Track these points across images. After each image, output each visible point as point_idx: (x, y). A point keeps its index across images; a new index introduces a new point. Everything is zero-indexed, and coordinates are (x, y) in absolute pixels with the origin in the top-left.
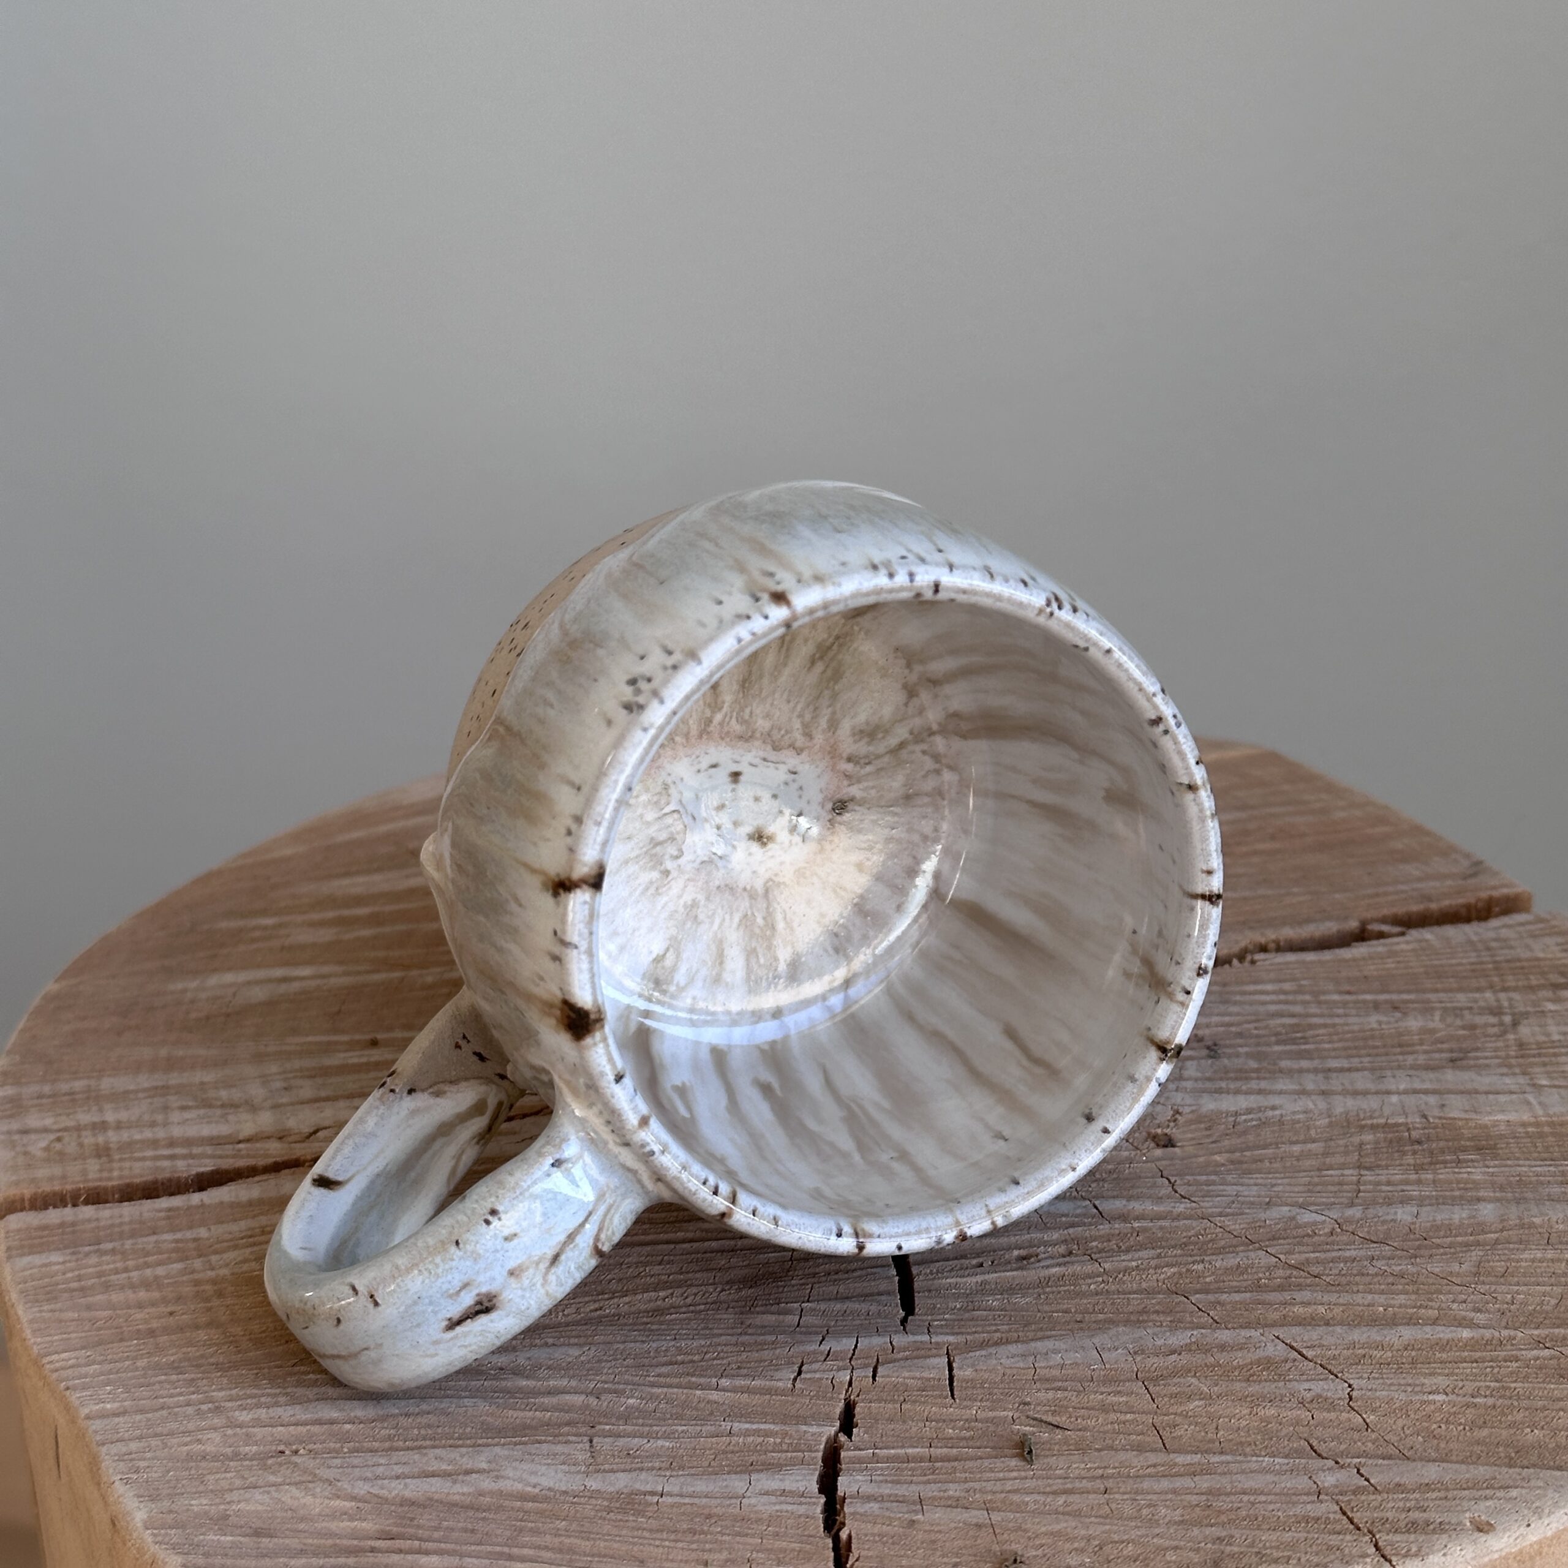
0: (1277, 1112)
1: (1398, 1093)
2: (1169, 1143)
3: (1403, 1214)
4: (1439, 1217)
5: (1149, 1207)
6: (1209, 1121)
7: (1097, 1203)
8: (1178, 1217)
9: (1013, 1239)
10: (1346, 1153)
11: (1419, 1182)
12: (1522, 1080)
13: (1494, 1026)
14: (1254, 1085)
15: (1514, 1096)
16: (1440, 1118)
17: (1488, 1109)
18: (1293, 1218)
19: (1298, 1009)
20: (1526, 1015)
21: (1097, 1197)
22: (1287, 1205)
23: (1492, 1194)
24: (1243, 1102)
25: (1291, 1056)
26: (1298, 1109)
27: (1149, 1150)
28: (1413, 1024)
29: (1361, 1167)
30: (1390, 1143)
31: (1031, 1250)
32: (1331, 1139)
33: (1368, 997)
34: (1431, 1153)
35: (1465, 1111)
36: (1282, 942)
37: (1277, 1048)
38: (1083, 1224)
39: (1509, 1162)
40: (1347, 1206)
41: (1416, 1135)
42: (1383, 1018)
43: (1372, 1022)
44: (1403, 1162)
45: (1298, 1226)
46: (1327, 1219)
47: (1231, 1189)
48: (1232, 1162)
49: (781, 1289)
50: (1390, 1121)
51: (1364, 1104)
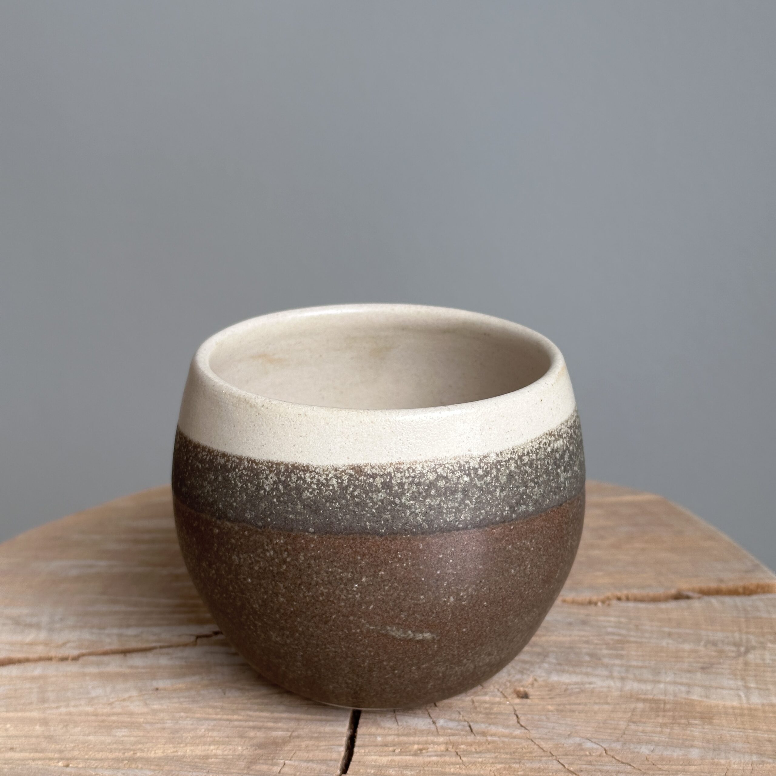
0: (592, 686)
1: (665, 683)
2: (525, 696)
3: (645, 750)
4: (665, 753)
5: (501, 730)
6: (551, 688)
7: (472, 724)
8: (515, 737)
9: (417, 739)
10: (624, 712)
11: (661, 732)
12: (740, 683)
13: (733, 651)
14: (584, 670)
15: (732, 692)
16: (685, 699)
17: (715, 697)
18: (580, 745)
19: (624, 632)
20: (754, 648)
21: (472, 721)
22: (580, 737)
23: (700, 744)
24: (575, 679)
25: (611, 656)
26: (605, 685)
27: (512, 698)
28: (687, 647)
29: (631, 721)
30: (652, 709)
31: (425, 746)
32: (618, 704)
33: (667, 630)
34: (674, 717)
35: (701, 696)
36: (630, 596)
37: (605, 652)
38: (460, 735)
39: (717, 728)
40: (614, 742)
41: (668, 706)
42: (671, 641)
43: (664, 643)
44: (656, 721)
45: (582, 750)
46: (600, 747)
47: (550, 725)
48: (557, 710)
49: (277, 752)
50: (656, 698)
51: (643, 687)
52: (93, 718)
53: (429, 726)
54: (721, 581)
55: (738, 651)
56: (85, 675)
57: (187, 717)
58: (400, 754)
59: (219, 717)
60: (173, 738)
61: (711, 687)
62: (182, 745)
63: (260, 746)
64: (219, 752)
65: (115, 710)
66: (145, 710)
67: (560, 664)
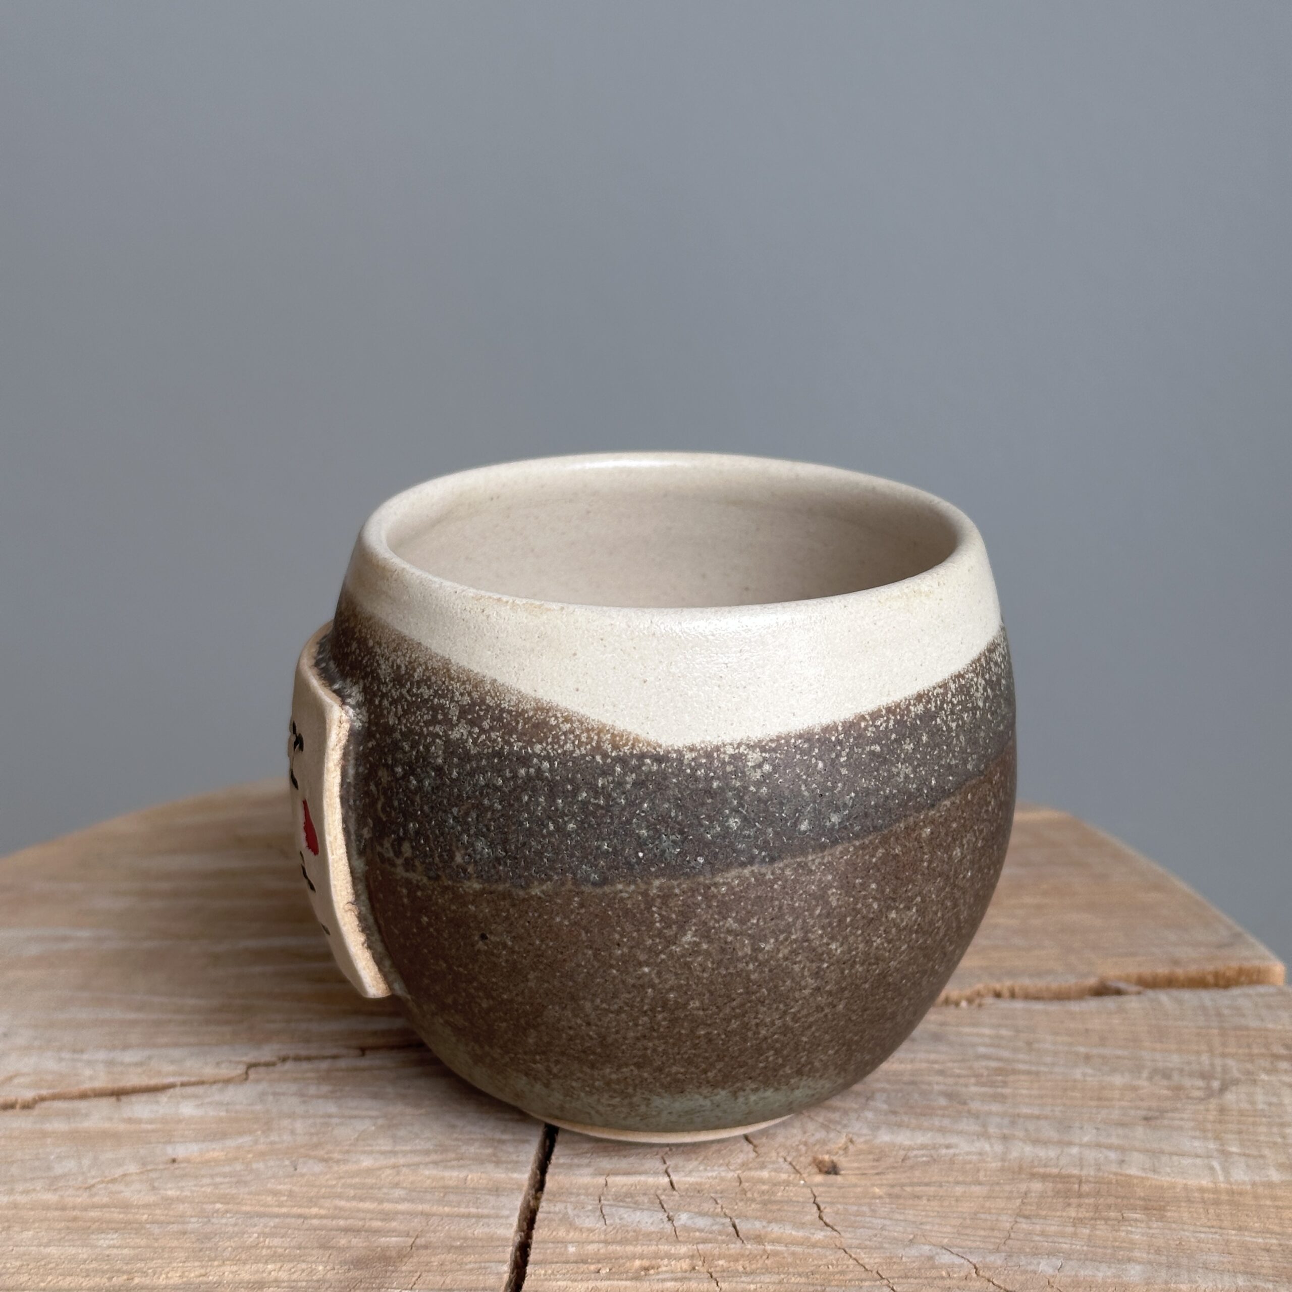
0: (951, 1151)
1: (1081, 1145)
2: (833, 1170)
3: (1045, 1267)
4: (1082, 1273)
5: (790, 1232)
6: (879, 1155)
7: (737, 1222)
8: (814, 1246)
9: (639, 1249)
10: (1009, 1198)
11: (1075, 1235)
12: (1212, 1145)
13: (1199, 1089)
14: (937, 1122)
15: (1198, 1161)
16: (1116, 1174)
17: (1168, 1170)
18: (931, 1258)
19: (1006, 1054)
20: (1236, 1082)
21: (738, 1217)
22: (930, 1244)
23: (1145, 1255)
24: (921, 1139)
25: (985, 1098)
26: (974, 1149)
27: (809, 1175)
28: (1118, 1080)
29: (1020, 1214)
30: (1057, 1193)
31: (654, 1262)
32: (998, 1184)
33: (1082, 1050)
34: (1096, 1208)
35: (1144, 1169)
36: (1017, 990)
37: (973, 1089)
38: (716, 1241)
39: (1174, 1226)
40: (991, 1252)
41: (1085, 1188)
42: (1089, 1071)
43: (1078, 1073)
44: (1064, 1214)
45: (933, 1267)
46: (966, 1262)
47: (878, 1222)
48: (890, 1195)
49: (388, 1274)
50: (1064, 1172)
51: (1042, 1152)
52: (57, 1214)
53: (662, 1226)
54: (1176, 962)
55: (1208, 1088)
56: (44, 1135)
57: (227, 1212)
58: (608, 1277)
59: (284, 1210)
60: (201, 1250)
61: (1162, 1152)
62: (216, 1263)
63: (359, 1263)
64: (283, 1275)
65: (96, 1199)
66: (151, 1198)
67: (894, 1113)
